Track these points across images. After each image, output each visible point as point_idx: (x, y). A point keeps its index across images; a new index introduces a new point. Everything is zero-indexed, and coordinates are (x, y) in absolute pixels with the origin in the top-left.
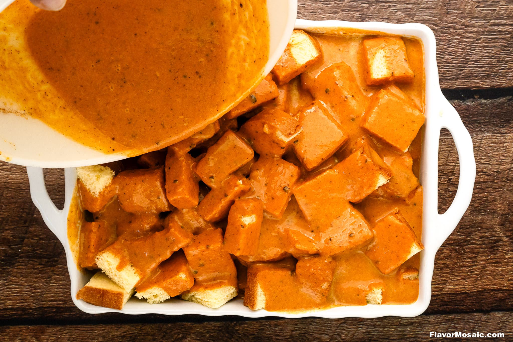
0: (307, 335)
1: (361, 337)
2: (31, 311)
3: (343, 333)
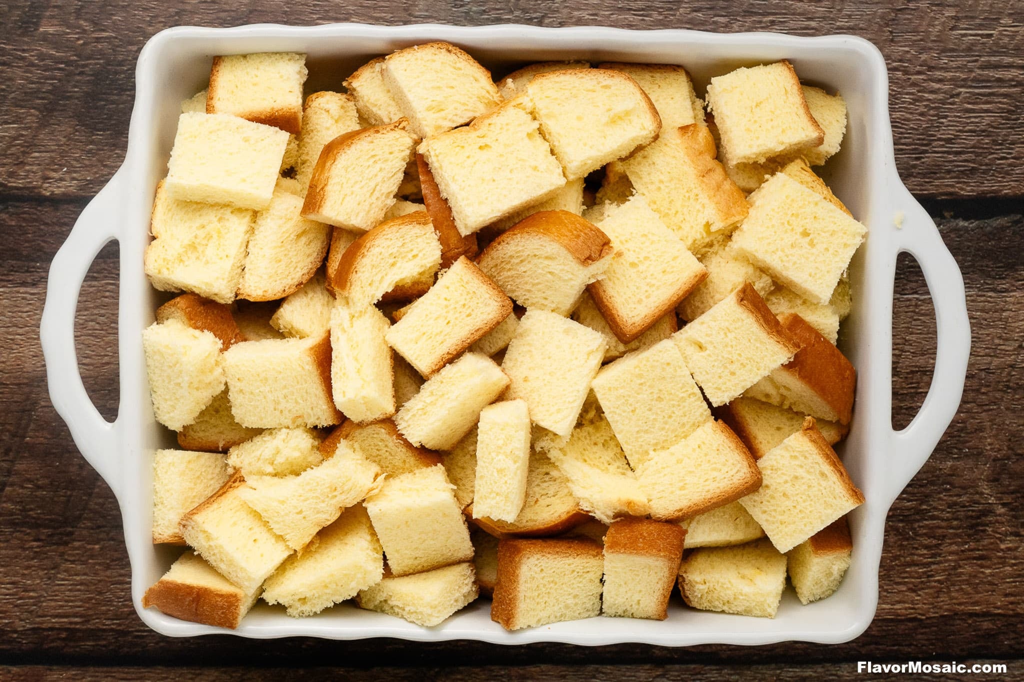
2: (15, 635)
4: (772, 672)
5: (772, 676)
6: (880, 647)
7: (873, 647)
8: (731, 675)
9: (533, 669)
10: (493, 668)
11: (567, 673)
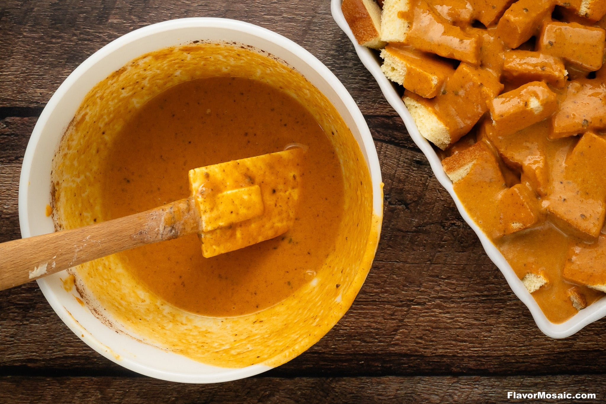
0: (413, 395)
1: (476, 398)
2: (95, 360)
3: (455, 394)
4: (518, 380)
5: (519, 382)
6: (579, 366)
7: (574, 366)
8: (496, 382)
9: (385, 379)
10: (362, 378)
11: (404, 381)
